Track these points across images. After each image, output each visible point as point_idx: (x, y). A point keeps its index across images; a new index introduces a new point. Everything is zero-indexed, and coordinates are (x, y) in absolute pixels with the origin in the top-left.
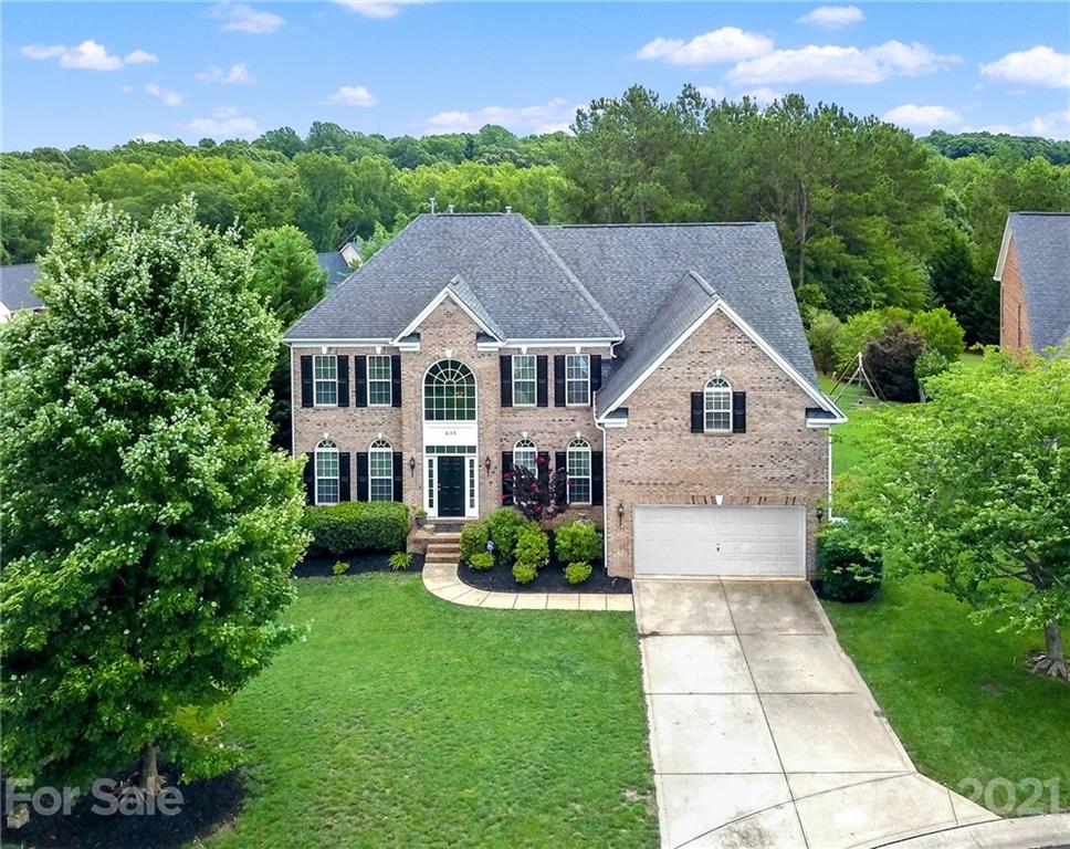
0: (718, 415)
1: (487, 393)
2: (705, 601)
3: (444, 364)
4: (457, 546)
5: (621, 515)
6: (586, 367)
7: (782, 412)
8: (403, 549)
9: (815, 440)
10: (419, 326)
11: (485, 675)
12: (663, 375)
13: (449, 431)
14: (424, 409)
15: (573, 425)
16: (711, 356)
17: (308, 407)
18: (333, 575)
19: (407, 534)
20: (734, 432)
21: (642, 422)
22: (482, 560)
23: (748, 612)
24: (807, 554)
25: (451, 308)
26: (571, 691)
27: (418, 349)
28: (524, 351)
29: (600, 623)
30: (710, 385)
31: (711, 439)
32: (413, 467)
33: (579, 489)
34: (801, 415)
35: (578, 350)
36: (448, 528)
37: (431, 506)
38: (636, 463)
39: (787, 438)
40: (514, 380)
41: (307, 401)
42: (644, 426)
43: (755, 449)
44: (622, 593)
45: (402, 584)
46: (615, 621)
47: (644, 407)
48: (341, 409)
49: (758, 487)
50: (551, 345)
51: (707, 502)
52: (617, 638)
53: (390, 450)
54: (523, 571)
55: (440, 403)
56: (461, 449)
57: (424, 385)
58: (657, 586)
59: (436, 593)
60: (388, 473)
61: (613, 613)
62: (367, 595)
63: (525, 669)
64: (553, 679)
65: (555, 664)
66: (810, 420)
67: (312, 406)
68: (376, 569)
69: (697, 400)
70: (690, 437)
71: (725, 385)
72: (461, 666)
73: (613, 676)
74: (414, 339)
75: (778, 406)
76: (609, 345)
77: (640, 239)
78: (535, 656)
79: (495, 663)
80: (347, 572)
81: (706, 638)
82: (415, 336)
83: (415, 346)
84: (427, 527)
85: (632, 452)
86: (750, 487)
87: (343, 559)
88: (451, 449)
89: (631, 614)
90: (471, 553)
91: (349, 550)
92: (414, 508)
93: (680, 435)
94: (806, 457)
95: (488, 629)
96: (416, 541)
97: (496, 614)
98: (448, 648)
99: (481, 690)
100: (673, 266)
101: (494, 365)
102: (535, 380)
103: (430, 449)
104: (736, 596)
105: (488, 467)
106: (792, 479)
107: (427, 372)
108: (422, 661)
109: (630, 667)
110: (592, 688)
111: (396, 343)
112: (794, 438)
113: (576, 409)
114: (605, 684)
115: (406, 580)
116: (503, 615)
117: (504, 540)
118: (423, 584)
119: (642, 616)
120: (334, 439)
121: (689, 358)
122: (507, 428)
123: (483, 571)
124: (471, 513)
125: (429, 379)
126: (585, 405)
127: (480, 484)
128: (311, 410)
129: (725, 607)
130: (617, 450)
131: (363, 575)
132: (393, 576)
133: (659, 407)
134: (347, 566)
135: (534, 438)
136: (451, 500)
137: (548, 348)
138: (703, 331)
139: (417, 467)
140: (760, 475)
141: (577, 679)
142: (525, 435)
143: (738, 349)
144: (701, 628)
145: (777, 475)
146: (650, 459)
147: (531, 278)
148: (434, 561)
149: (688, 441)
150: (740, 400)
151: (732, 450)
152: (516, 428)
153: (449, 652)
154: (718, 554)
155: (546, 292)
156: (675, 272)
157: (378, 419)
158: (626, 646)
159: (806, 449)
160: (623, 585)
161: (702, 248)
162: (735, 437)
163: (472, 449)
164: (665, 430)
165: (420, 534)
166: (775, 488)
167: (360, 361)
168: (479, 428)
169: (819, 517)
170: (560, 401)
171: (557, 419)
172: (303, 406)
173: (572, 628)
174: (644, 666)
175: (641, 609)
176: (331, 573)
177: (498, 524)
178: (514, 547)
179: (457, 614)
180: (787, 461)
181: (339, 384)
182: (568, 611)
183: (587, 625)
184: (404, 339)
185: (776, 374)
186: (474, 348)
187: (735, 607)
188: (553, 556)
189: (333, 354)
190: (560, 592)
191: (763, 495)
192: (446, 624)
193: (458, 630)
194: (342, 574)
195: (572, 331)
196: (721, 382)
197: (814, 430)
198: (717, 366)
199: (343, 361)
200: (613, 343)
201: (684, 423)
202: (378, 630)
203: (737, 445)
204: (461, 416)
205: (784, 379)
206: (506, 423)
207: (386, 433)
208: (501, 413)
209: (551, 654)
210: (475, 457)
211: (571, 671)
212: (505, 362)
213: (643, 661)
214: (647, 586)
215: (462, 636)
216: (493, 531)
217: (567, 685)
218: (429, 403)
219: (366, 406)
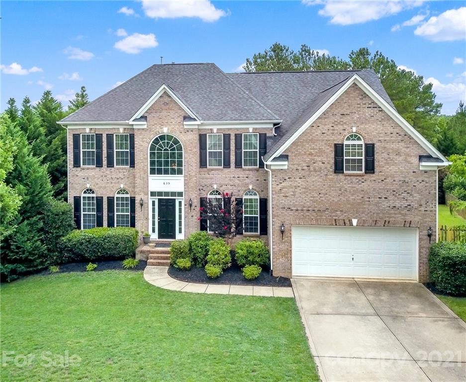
0: (353, 161)
1: (190, 157)
2: (347, 292)
3: (162, 138)
4: (169, 255)
5: (282, 232)
6: (256, 142)
7: (401, 158)
8: (134, 256)
9: (426, 179)
10: (146, 112)
11: (179, 336)
12: (313, 131)
13: (165, 181)
14: (149, 167)
15: (247, 181)
16: (348, 117)
17: (77, 167)
18: (85, 271)
19: (137, 248)
20: (366, 173)
21: (299, 165)
22: (184, 263)
23: (381, 301)
24: (420, 263)
25: (166, 99)
26: (249, 352)
27: (145, 127)
28: (215, 131)
29: (269, 304)
30: (348, 139)
31: (349, 178)
32: (142, 205)
33: (251, 223)
34: (415, 160)
35: (251, 130)
36: (164, 245)
37: (154, 231)
38: (294, 195)
39: (405, 177)
40: (208, 151)
41: (77, 164)
42: (300, 168)
43: (381, 186)
44: (285, 286)
45: (129, 276)
46: (281, 304)
47: (300, 154)
48: (98, 169)
49: (384, 214)
50: (233, 126)
51: (346, 224)
52: (283, 315)
53: (128, 196)
54: (213, 270)
55: (160, 163)
56: (173, 194)
57: (149, 151)
58: (310, 283)
59: (151, 282)
60: (127, 210)
61: (278, 299)
62: (104, 282)
63: (211, 333)
64: (234, 342)
65: (235, 330)
66: (424, 164)
67: (80, 166)
68: (115, 268)
69: (339, 150)
70: (333, 176)
71: (359, 139)
72: (160, 328)
73: (284, 341)
74: (143, 119)
75: (398, 154)
76: (272, 126)
77: (289, 78)
78: (220, 325)
79: (188, 328)
80: (95, 269)
81: (354, 317)
82: (144, 118)
83: (144, 124)
84: (151, 244)
85: (291, 187)
86: (378, 213)
87: (93, 262)
88: (167, 194)
89: (293, 300)
90: (177, 258)
91: (98, 256)
92: (142, 232)
93: (326, 175)
94: (420, 192)
95: (185, 306)
96: (142, 252)
97: (192, 296)
98: (153, 316)
99: (174, 347)
100: (311, 90)
101: (195, 138)
102: (222, 151)
103: (153, 194)
104: (369, 291)
105: (191, 205)
106: (409, 208)
107: (151, 142)
108: (131, 324)
109: (297, 335)
110: (267, 350)
111: (131, 122)
112: (411, 178)
113: (249, 170)
114: (277, 346)
115: (132, 274)
116: (197, 296)
117: (200, 250)
118: (143, 277)
119: (301, 301)
120: (93, 188)
121: (333, 119)
122: (204, 182)
123: (185, 270)
124: (180, 236)
125: (152, 148)
126: (255, 167)
127: (185, 217)
128: (79, 169)
129: (363, 297)
130: (280, 186)
131: (105, 272)
132: (124, 272)
133: (311, 154)
134: (95, 266)
135: (221, 188)
136: (167, 228)
137: (231, 129)
138: (343, 100)
139: (145, 205)
140: (385, 204)
141: (253, 342)
142: (215, 187)
143: (368, 112)
144: (347, 310)
145: (397, 204)
146: (305, 193)
147: (220, 92)
148: (153, 264)
149: (331, 180)
150: (370, 150)
151: (365, 186)
152: (208, 182)
153: (153, 319)
154: (352, 262)
155: (230, 98)
156: (312, 93)
157: (121, 175)
158: (291, 321)
159: (420, 186)
160: (285, 282)
161: (328, 82)
162: (367, 176)
163: (180, 194)
164: (315, 171)
165: (145, 248)
166: (395, 214)
167: (110, 137)
168: (185, 180)
169: (430, 236)
170: (238, 165)
171: (236, 176)
172: (74, 167)
173: (248, 307)
174: (308, 334)
175: (300, 296)
176: (85, 270)
177: (197, 239)
178: (207, 255)
179: (163, 295)
180: (405, 194)
181: (97, 152)
182: (245, 296)
183: (260, 306)
184: (135, 120)
185: (397, 130)
186: (182, 126)
187: (371, 298)
188: (234, 261)
189: (93, 132)
190: (239, 285)
191: (387, 219)
192: (155, 301)
193: (163, 305)
194: (92, 270)
195: (247, 117)
196: (355, 137)
197: (426, 172)
198: (353, 124)
199: (99, 137)
200: (275, 125)
201: (329, 166)
202: (105, 303)
203: (368, 182)
204: (173, 172)
205: (402, 134)
206: (203, 179)
207: (126, 184)
208: (200, 171)
209: (233, 324)
210: (183, 199)
211: (248, 336)
212: (202, 139)
213: (307, 331)
214: (302, 283)
215: (165, 309)
216: (193, 244)
217: (245, 346)
218: (152, 163)
219: (113, 167)
